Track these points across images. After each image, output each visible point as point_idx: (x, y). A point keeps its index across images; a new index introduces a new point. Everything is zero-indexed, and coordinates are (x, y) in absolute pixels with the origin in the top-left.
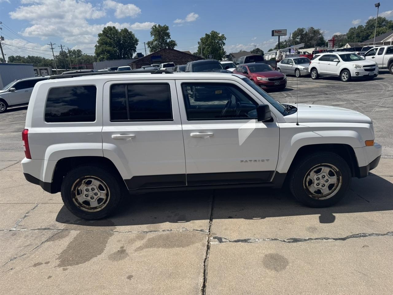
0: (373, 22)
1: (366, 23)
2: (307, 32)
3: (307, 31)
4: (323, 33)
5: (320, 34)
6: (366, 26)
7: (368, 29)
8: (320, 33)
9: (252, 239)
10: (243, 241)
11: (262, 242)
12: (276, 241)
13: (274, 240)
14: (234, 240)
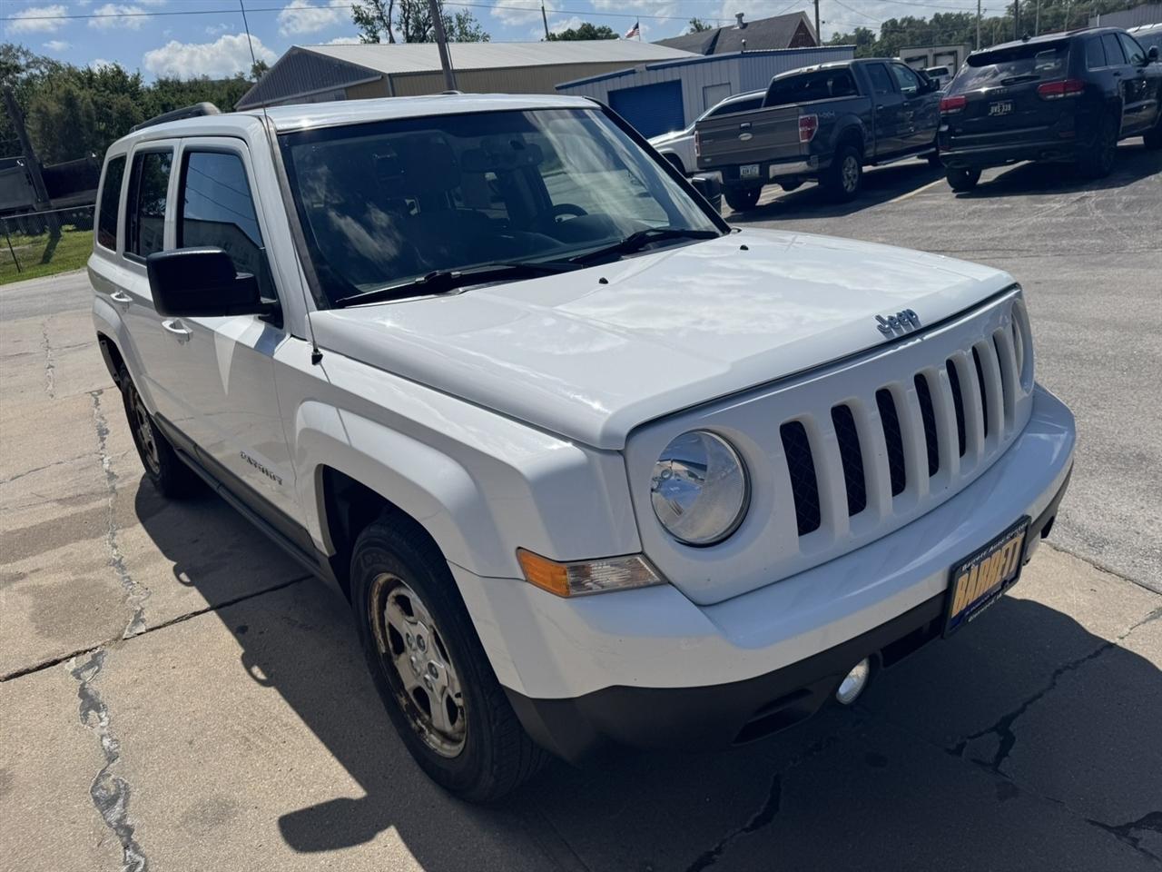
9: (103, 715)
10: (90, 703)
11: (91, 736)
12: (102, 761)
13: (111, 757)
14: (93, 687)
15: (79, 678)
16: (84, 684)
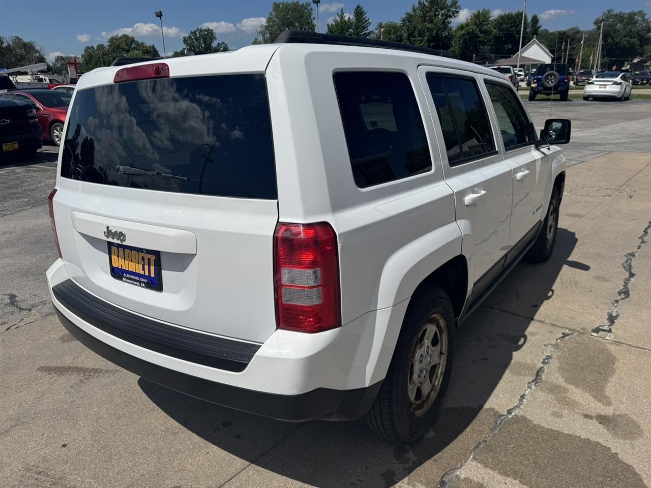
0: (118, 42)
1: (109, 42)
2: (9, 45)
3: (10, 43)
4: (41, 49)
5: (36, 51)
6: (110, 46)
7: (113, 51)
8: (36, 49)
9: (611, 312)
10: (612, 319)
11: (619, 309)
12: (620, 302)
13: (617, 301)
14: (607, 322)
15: (610, 329)
16: (609, 326)
